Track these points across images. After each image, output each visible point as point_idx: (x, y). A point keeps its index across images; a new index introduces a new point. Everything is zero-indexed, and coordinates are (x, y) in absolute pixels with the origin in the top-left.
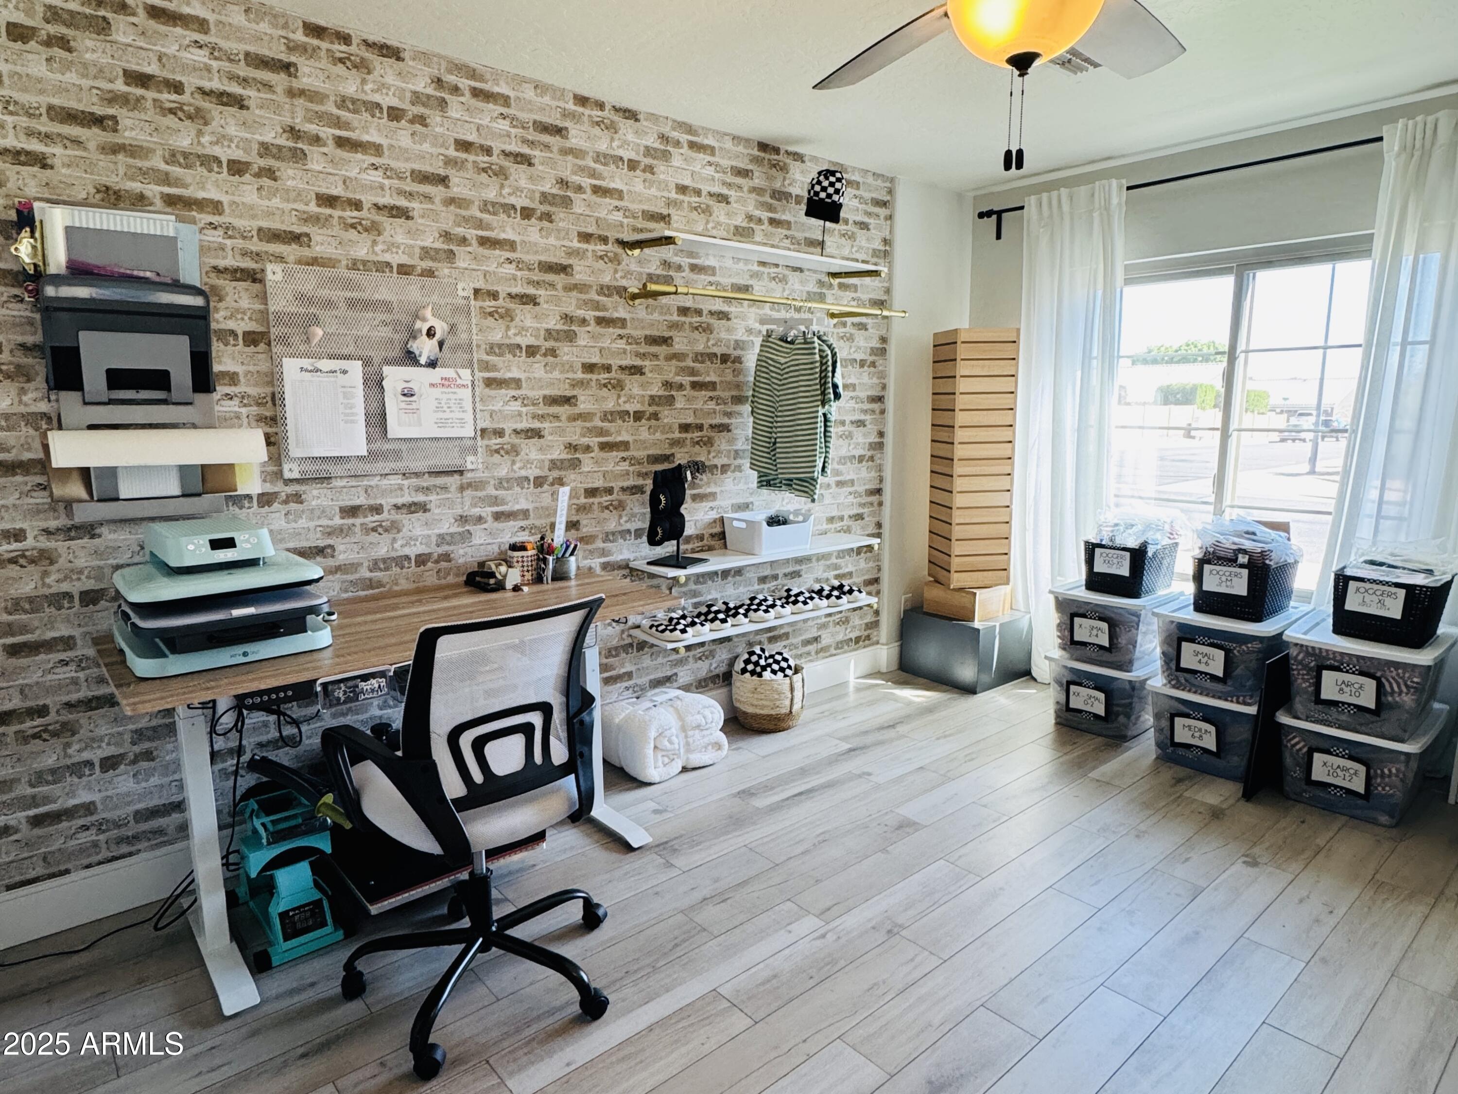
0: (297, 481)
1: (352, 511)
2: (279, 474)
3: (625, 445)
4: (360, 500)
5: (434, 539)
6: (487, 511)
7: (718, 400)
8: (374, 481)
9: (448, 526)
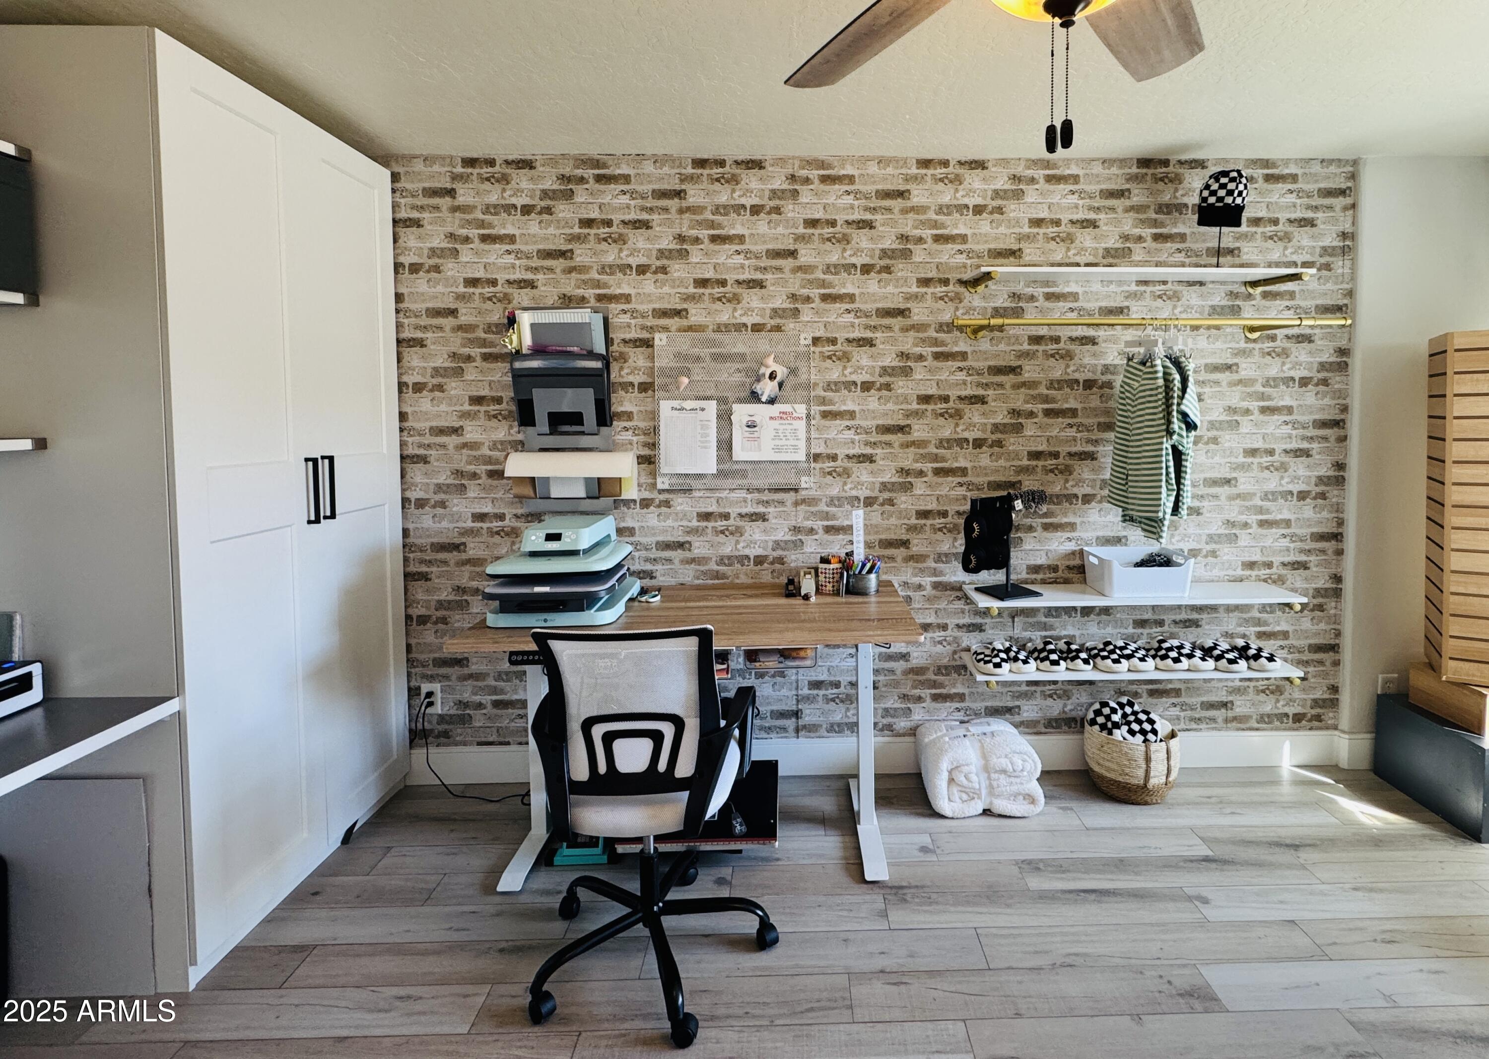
0: (667, 491)
1: (706, 516)
2: (654, 485)
3: (963, 471)
4: (713, 508)
5: (770, 544)
6: (819, 524)
7: (1079, 427)
8: (724, 494)
9: (782, 534)
